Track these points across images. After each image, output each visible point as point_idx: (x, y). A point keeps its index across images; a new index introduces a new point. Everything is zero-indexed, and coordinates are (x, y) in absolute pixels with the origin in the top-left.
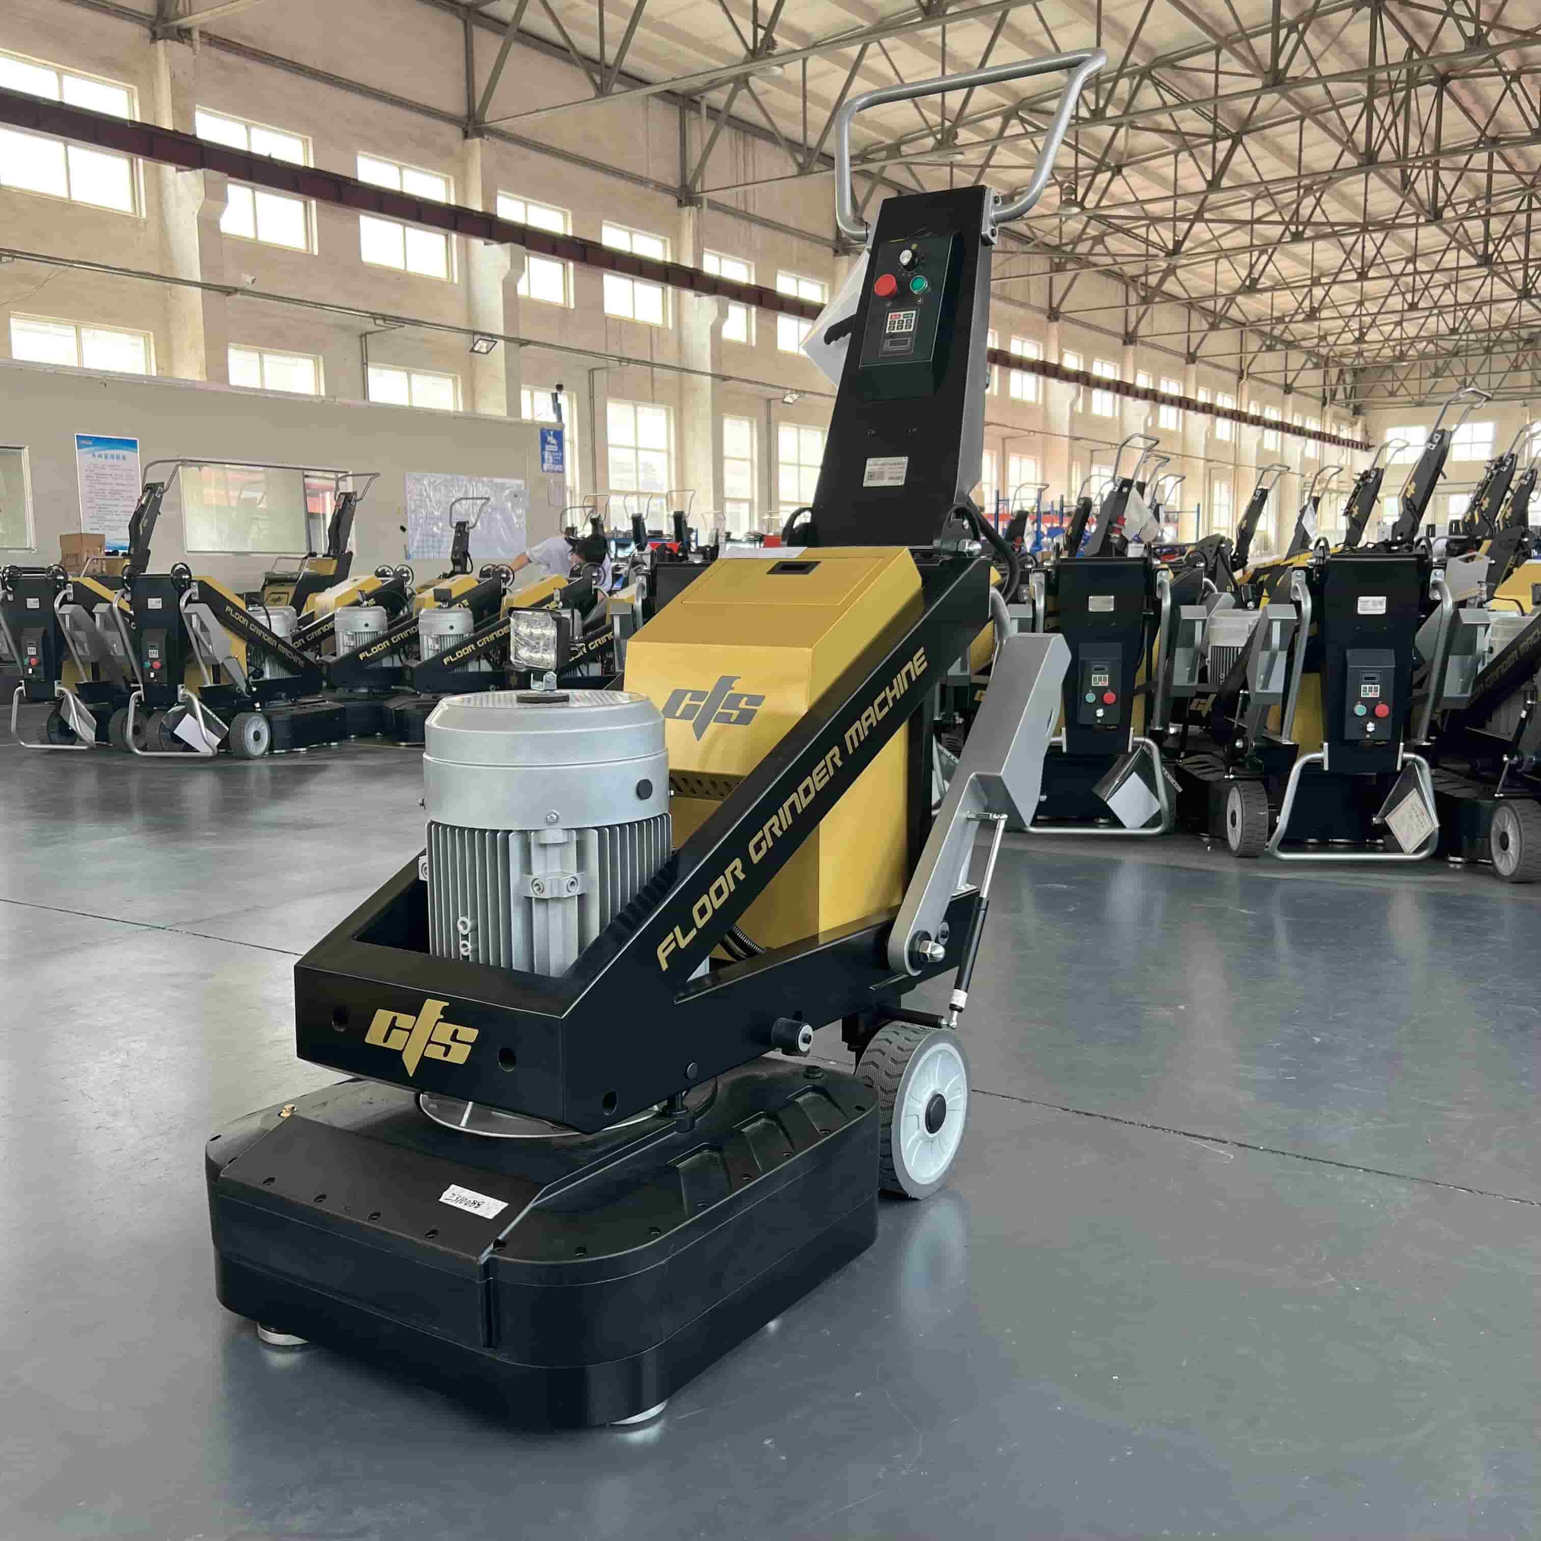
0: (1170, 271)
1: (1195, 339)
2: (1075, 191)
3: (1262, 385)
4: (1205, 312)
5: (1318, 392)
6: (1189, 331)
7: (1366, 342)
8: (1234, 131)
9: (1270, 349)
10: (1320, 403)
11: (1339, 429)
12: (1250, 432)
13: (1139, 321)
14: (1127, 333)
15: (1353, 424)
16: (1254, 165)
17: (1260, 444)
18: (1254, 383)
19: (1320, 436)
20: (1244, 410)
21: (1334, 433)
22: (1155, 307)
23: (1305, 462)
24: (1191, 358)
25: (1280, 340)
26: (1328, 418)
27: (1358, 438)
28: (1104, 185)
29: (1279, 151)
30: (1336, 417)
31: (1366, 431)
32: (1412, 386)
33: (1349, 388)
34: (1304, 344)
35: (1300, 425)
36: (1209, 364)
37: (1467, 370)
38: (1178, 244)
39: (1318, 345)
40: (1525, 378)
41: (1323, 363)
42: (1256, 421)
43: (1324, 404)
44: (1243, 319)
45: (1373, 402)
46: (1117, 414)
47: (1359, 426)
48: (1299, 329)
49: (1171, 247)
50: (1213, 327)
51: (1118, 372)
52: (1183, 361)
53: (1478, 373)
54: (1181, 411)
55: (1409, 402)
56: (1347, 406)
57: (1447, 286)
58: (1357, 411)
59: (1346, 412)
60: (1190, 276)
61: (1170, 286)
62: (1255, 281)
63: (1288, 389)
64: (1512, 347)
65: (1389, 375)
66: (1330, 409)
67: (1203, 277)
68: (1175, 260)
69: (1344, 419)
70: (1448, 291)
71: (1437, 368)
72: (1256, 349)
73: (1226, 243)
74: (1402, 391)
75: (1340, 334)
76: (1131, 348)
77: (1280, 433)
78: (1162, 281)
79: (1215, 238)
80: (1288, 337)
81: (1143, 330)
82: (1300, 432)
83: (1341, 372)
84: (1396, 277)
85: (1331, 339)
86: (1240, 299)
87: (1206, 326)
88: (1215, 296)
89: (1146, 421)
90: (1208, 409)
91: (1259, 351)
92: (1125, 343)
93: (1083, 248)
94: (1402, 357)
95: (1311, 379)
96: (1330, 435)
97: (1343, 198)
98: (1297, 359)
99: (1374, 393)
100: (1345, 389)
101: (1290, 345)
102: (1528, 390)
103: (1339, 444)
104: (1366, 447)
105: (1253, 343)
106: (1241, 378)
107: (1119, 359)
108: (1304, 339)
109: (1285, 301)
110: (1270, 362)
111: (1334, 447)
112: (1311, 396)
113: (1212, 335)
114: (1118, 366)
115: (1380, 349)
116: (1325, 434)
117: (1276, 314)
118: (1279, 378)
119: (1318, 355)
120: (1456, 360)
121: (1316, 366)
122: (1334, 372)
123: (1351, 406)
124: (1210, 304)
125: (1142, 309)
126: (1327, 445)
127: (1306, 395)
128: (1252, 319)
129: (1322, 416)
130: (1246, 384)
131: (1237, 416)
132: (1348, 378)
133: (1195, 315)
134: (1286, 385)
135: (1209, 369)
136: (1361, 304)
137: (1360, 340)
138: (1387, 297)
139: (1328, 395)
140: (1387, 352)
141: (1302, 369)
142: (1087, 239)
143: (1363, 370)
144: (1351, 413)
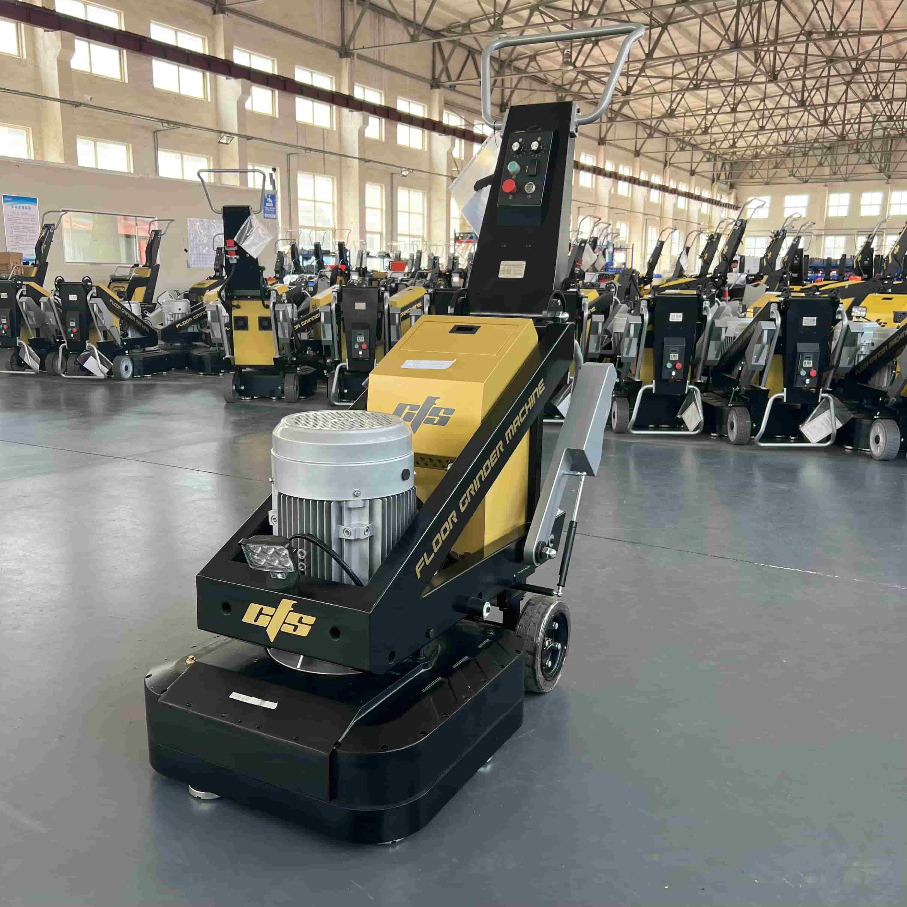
0: (627, 102)
1: (640, 142)
2: (570, 57)
3: (678, 171)
4: (645, 126)
5: (710, 175)
6: (636, 138)
7: (736, 147)
8: (662, 22)
9: (682, 149)
10: (711, 182)
11: (721, 198)
12: (670, 198)
13: (607, 131)
14: (600, 138)
15: (730, 194)
16: (674, 43)
17: (675, 205)
18: (673, 169)
19: (711, 201)
20: (667, 185)
21: (718, 199)
22: (618, 124)
23: (701, 216)
24: (637, 153)
25: (689, 143)
26: (715, 190)
27: (732, 203)
28: (588, 51)
29: (689, 35)
30: (720, 190)
31: (736, 198)
32: (764, 173)
33: (728, 173)
34: (703, 146)
35: (699, 194)
36: (647, 157)
37: (794, 164)
38: (630, 88)
39: (710, 148)
40: (827, 171)
41: (713, 157)
42: (674, 192)
43: (713, 182)
44: (667, 131)
45: (741, 182)
46: (594, 186)
47: (733, 196)
48: (699, 139)
49: (625, 90)
50: (650, 136)
51: (595, 161)
52: (633, 155)
53: (800, 167)
54: (631, 185)
55: (761, 182)
56: (726, 183)
57: (783, 116)
58: (732, 186)
59: (726, 187)
60: (637, 105)
61: (626, 110)
62: (674, 111)
63: (693, 173)
64: (819, 152)
65: (750, 166)
66: (716, 185)
67: (645, 106)
68: (627, 98)
69: (723, 190)
70: (784, 118)
71: (777, 163)
72: (674, 149)
73: (657, 88)
74: (757, 176)
75: (723, 141)
76: (602, 147)
77: (687, 199)
78: (621, 108)
79: (652, 85)
80: (693, 142)
81: (609, 136)
82: (699, 198)
83: (723, 164)
84: (754, 111)
85: (718, 144)
86: (665, 120)
87: (646, 136)
88: (651, 118)
89: (610, 191)
90: (647, 184)
91: (676, 151)
92: (599, 144)
93: (576, 88)
94: (756, 156)
95: (706, 167)
96: (716, 201)
97: (725, 64)
98: (698, 156)
99: (741, 177)
100: (725, 174)
101: (695, 147)
102: (828, 177)
103: (721, 205)
104: (736, 208)
105: (673, 145)
106: (665, 166)
107: (596, 153)
108: (702, 144)
109: (691, 122)
110: (682, 157)
111: (718, 207)
112: (707, 178)
113: (649, 140)
114: (595, 158)
115: (745, 151)
116: (713, 200)
117: (686, 129)
118: (687, 167)
119: (711, 153)
120: (788, 159)
121: (709, 160)
122: (719, 164)
123: (729, 183)
124: (648, 122)
125: (609, 125)
126: (714, 206)
127: (703, 176)
128: (672, 131)
129: (712, 189)
130: (668, 169)
131: (663, 189)
132: (727, 167)
133: (640, 128)
134: (692, 170)
135: (647, 160)
136: (734, 124)
137: (733, 146)
138: (749, 121)
139: (715, 177)
140: (749, 152)
141: (701, 161)
142: (579, 82)
143: (736, 162)
144: (728, 187)
